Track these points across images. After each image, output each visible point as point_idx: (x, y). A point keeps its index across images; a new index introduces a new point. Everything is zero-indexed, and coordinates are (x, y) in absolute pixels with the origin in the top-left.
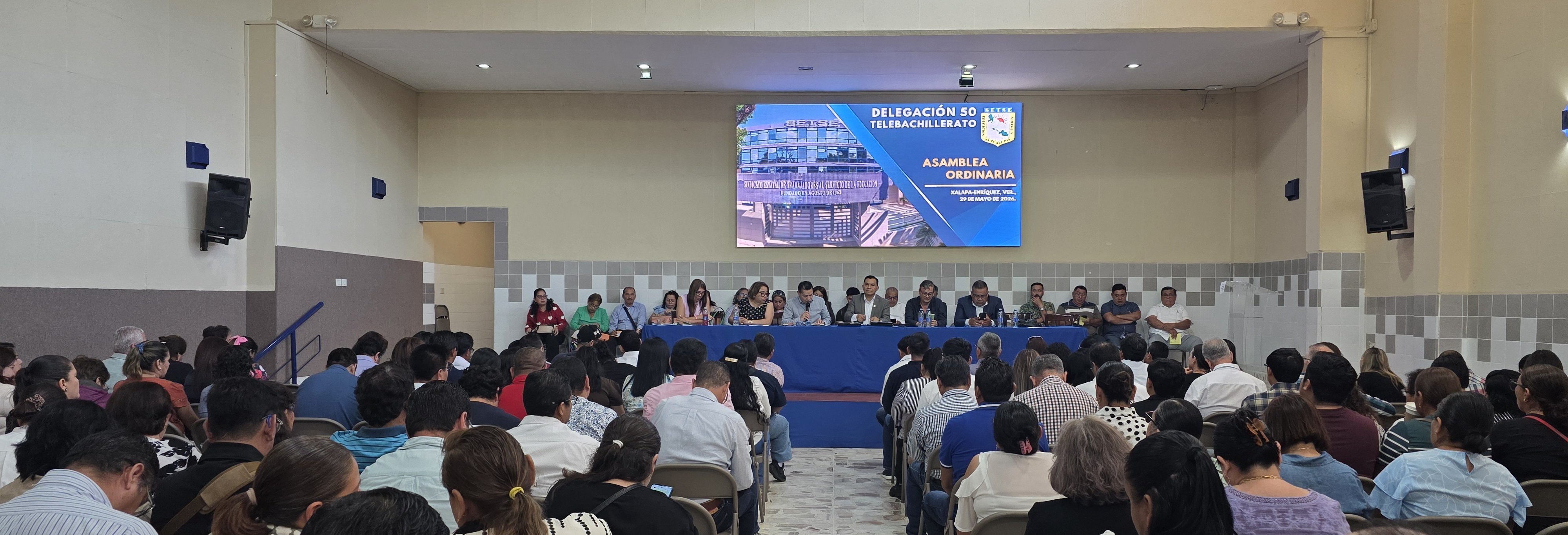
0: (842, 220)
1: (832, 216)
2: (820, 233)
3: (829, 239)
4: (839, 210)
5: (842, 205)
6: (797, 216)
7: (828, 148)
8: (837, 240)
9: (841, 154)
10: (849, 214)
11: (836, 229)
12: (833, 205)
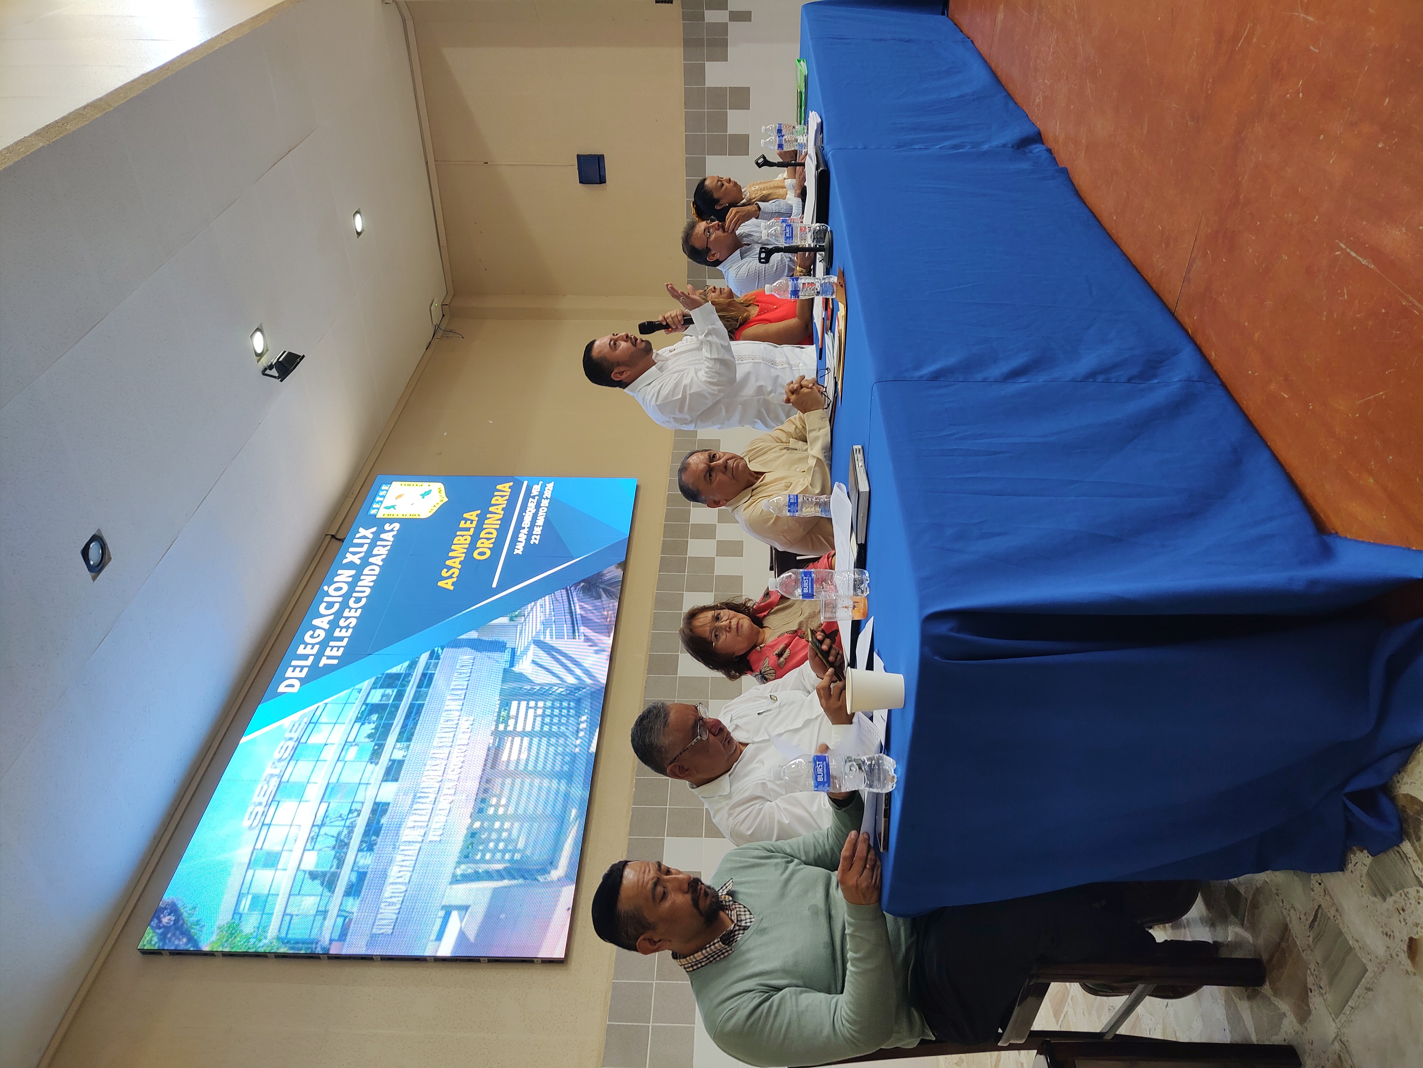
0: (536, 716)
1: (523, 734)
2: (559, 758)
3: (578, 742)
4: (511, 722)
5: (499, 716)
6: (507, 806)
7: (351, 739)
8: (583, 726)
9: (374, 717)
10: (524, 704)
11: (555, 728)
12: (496, 733)
